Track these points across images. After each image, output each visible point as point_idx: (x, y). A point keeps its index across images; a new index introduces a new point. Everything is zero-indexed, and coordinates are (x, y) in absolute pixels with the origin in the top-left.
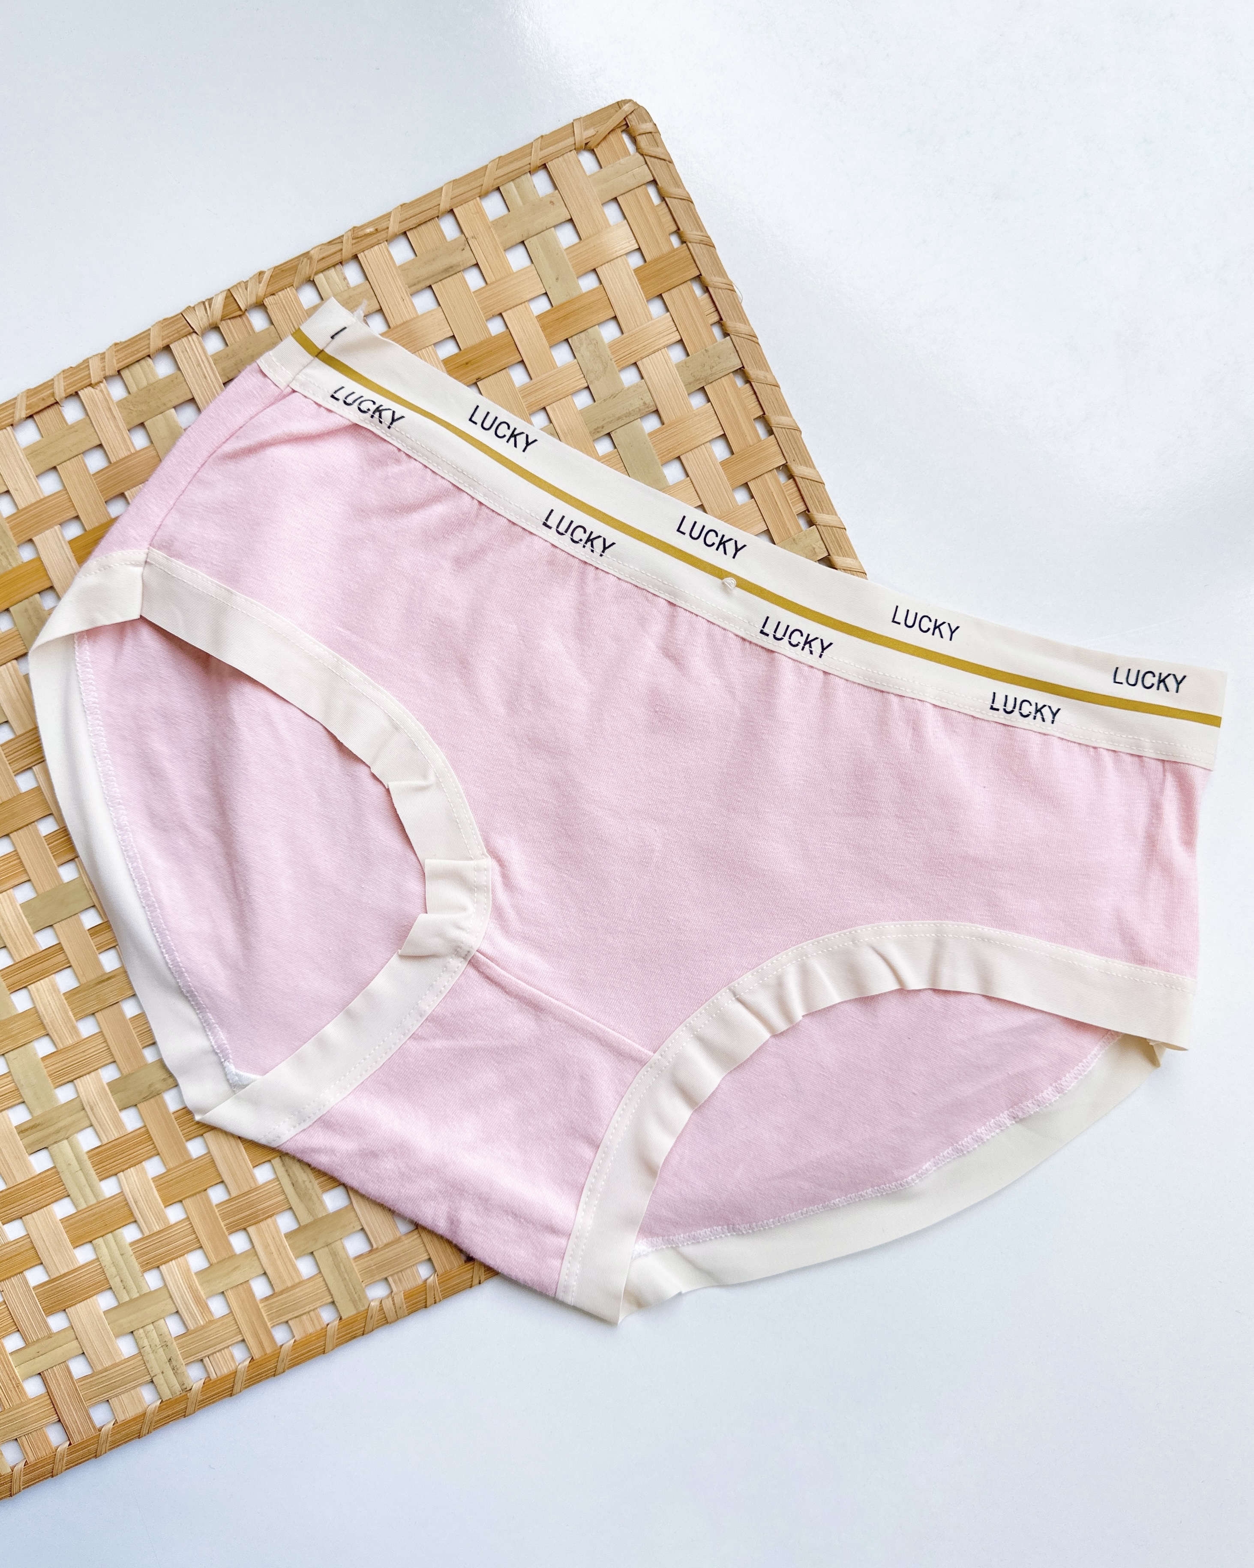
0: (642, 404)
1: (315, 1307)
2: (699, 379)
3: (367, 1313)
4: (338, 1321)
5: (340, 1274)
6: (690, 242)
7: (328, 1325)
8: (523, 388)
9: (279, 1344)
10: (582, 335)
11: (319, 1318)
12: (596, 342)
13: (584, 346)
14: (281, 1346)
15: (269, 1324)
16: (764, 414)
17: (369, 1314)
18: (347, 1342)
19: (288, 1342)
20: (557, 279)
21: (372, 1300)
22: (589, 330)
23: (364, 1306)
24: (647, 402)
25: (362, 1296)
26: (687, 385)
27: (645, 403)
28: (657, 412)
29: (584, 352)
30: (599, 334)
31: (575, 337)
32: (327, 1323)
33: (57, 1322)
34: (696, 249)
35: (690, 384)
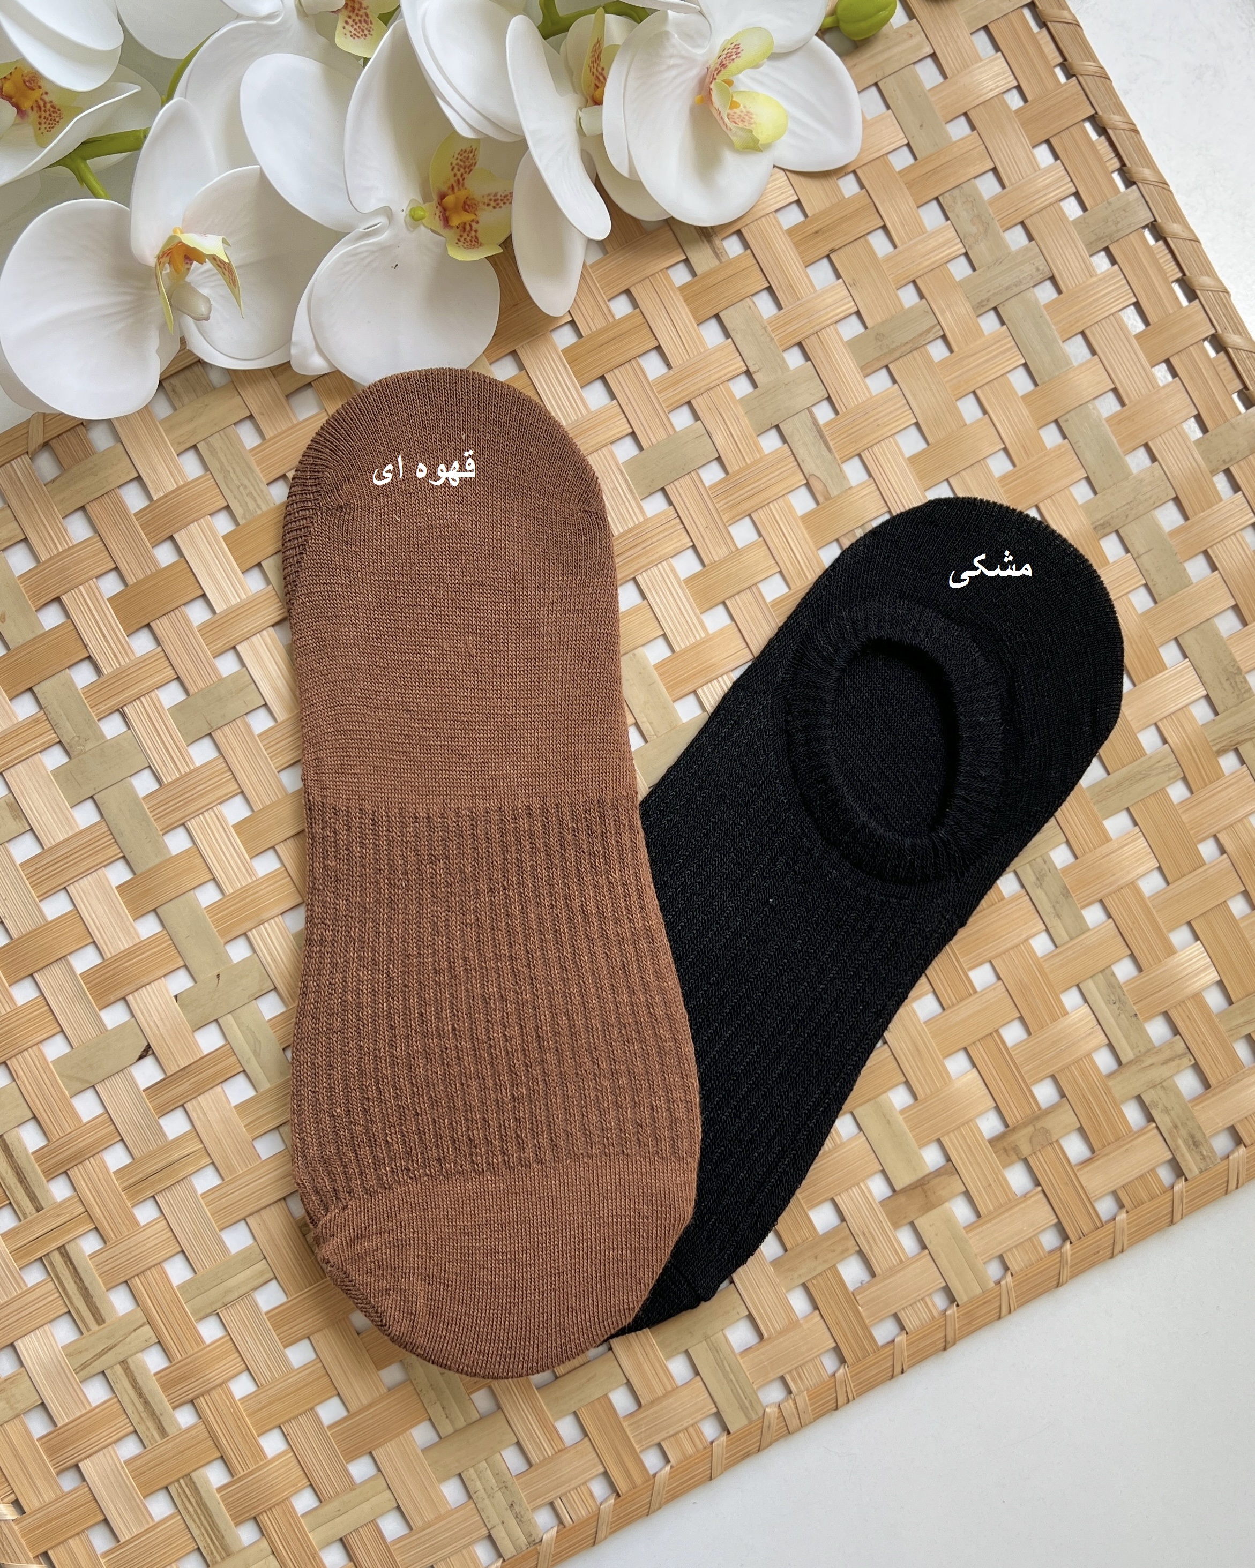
0: (1034, 270)
1: (695, 1420)
2: (1102, 238)
3: (763, 1422)
4: (725, 1438)
5: (725, 1374)
6: (1081, 75)
7: (712, 1443)
8: (888, 258)
9: (652, 1472)
10: (956, 192)
11: (699, 1433)
12: (974, 200)
13: (959, 203)
14: (655, 1475)
15: (636, 1447)
16: (1184, 274)
17: (766, 1423)
18: (739, 1462)
19: (661, 1469)
20: (921, 126)
21: (767, 1406)
22: (964, 185)
23: (757, 1413)
24: (1041, 268)
25: (754, 1402)
26: (1089, 245)
27: (1038, 269)
28: (1053, 279)
29: (960, 211)
30: (976, 189)
31: (947, 195)
32: (710, 1440)
33: (361, 1469)
34: (1089, 83)
35: (1091, 243)
